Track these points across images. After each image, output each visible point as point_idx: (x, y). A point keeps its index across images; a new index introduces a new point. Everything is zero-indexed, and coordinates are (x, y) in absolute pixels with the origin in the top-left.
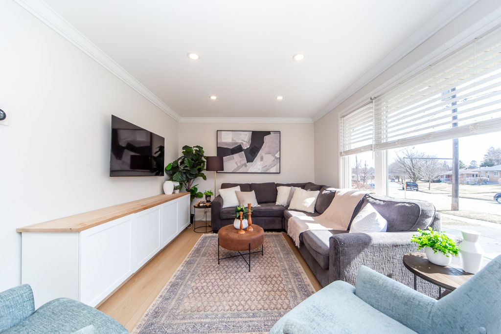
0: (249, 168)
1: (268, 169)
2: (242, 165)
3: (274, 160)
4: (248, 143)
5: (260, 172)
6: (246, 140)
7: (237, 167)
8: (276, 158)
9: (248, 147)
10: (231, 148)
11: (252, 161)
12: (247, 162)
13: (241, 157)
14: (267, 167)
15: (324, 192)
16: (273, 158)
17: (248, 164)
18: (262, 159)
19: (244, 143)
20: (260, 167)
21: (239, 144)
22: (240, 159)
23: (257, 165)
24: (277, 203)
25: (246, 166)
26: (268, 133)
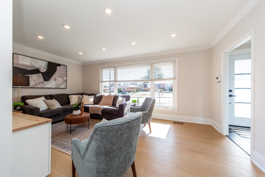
0: (46, 85)
1: (59, 86)
2: (40, 83)
3: (63, 81)
4: (45, 68)
5: (54, 87)
6: (43, 66)
7: (36, 84)
8: (64, 80)
9: (45, 71)
10: (29, 69)
11: (48, 80)
12: (44, 81)
13: (38, 77)
14: (59, 85)
15: (96, 96)
16: (63, 80)
17: (45, 82)
18: (55, 80)
19: (42, 68)
20: (54, 85)
21: (37, 68)
22: (38, 79)
23: (52, 83)
24: (71, 104)
25: (43, 83)
26: (60, 65)
